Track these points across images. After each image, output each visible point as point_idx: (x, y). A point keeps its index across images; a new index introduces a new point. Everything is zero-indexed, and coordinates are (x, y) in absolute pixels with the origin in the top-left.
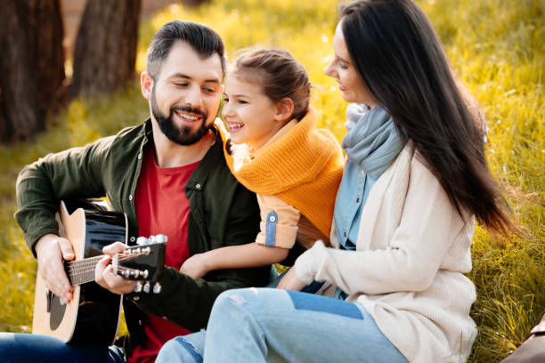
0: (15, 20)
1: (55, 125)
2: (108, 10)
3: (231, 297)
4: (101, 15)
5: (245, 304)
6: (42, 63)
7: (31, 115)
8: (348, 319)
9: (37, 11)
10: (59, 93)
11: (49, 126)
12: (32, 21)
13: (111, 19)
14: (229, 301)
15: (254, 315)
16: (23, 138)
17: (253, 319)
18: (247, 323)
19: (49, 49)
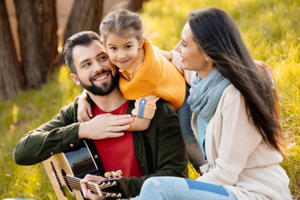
0: (30, 19)
1: (52, 80)
2: (83, 15)
3: (153, 181)
4: (80, 18)
5: (161, 185)
6: (45, 44)
7: (38, 74)
8: (220, 195)
9: (43, 15)
10: (54, 62)
11: (48, 80)
12: (40, 20)
13: (85, 20)
14: (151, 183)
15: (166, 192)
16: (33, 87)
17: (165, 194)
18: (161, 196)
19: (49, 36)
